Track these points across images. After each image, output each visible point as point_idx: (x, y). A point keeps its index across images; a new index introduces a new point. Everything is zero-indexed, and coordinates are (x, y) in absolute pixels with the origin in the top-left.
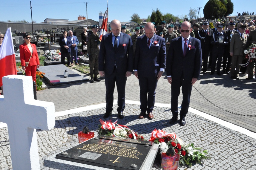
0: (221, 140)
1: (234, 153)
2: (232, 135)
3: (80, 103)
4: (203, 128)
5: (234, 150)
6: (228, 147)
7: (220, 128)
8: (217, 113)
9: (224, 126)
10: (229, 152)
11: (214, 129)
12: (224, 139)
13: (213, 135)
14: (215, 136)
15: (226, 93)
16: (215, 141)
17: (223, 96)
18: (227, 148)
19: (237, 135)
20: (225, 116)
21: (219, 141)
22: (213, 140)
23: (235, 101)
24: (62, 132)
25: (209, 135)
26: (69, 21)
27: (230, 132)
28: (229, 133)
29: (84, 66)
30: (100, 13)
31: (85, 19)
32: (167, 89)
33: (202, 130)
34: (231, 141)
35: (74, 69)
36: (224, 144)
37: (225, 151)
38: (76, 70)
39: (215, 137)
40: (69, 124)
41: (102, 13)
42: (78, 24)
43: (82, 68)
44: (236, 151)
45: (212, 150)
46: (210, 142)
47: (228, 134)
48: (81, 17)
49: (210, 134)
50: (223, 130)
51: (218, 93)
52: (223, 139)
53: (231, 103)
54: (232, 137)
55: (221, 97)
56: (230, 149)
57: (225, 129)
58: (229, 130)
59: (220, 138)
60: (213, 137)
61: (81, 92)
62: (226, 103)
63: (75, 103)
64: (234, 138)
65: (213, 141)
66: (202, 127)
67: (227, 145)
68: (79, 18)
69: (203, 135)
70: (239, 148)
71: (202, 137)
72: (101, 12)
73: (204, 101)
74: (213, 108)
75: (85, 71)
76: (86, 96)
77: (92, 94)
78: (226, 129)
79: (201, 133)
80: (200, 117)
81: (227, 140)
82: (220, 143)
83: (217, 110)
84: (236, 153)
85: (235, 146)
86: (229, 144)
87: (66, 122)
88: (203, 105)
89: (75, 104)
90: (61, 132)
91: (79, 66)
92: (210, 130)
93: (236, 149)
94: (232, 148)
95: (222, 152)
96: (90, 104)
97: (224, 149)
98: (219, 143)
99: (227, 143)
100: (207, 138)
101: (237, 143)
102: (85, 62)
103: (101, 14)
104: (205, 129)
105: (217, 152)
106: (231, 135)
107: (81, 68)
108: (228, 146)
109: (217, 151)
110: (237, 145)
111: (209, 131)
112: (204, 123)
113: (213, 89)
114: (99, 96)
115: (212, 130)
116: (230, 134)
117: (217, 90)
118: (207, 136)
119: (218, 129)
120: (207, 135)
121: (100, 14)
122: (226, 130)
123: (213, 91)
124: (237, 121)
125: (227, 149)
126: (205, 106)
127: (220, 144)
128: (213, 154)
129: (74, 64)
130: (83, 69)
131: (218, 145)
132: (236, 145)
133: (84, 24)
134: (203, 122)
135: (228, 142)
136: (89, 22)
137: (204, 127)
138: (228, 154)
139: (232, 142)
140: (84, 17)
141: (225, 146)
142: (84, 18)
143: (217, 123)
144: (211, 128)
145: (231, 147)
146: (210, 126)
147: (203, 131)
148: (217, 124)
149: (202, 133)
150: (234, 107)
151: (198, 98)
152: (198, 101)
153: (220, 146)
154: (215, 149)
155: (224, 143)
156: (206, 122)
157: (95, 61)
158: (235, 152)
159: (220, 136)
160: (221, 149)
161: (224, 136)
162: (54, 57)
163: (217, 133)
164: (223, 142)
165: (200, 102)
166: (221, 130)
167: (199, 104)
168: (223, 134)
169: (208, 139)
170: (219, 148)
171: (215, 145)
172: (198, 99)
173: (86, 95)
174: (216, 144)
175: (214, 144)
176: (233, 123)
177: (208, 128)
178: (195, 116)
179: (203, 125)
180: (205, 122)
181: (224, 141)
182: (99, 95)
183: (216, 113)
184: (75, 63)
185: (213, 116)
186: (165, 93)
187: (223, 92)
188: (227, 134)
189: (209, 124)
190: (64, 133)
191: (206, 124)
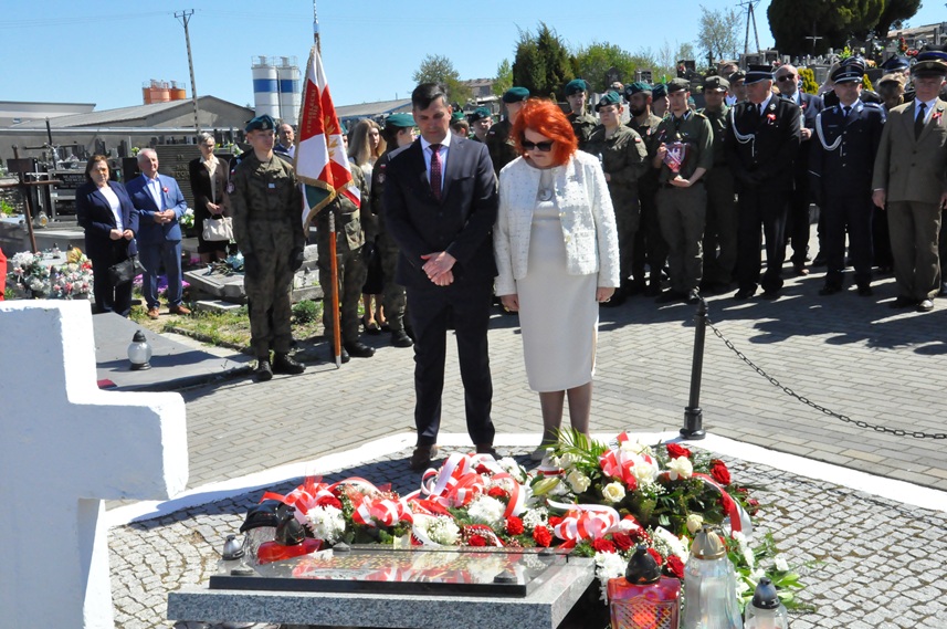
0: (859, 545)
1: (919, 584)
2: (911, 524)
3: (229, 462)
4: (779, 508)
5: (919, 573)
6: (891, 566)
7: (854, 504)
8: (840, 449)
9: (874, 496)
10: (898, 582)
11: (829, 506)
12: (875, 540)
13: (827, 528)
14: (834, 531)
15: (886, 369)
16: (835, 550)
17: (872, 383)
18: (886, 569)
19: (930, 522)
20: (878, 459)
21: (852, 548)
22: (827, 546)
23: (927, 398)
24: (172, 573)
25: (809, 530)
26: (96, 109)
27: (901, 512)
28: (895, 518)
29: (219, 312)
30: (258, 62)
31: (182, 94)
32: (615, 376)
33: (779, 513)
34: (907, 543)
35: (169, 329)
36: (875, 558)
37: (876, 580)
38: (183, 333)
39: (835, 535)
40: (198, 545)
41: (268, 62)
42: (149, 126)
43: (210, 325)
44: (926, 577)
45: (824, 580)
46: (813, 555)
47: (892, 522)
48: (162, 90)
49: (811, 526)
50: (870, 508)
51: (849, 374)
52: (871, 541)
53: (905, 407)
54: (911, 532)
55: (859, 387)
56: (899, 571)
57: (877, 503)
58: (895, 507)
59: (855, 536)
60: (826, 535)
61: (224, 421)
62: (884, 410)
63: (207, 467)
64: (916, 536)
65: (827, 551)
66: (778, 504)
67: (889, 558)
68: (150, 95)
69: (783, 530)
70: (940, 567)
71: (779, 541)
72: (263, 59)
73: (781, 410)
74: (826, 433)
75: (227, 333)
76: (249, 434)
77: (278, 425)
78: (882, 504)
79: (771, 524)
80: (766, 469)
81: (886, 541)
82: (856, 555)
83: (842, 439)
84: (925, 583)
85: (924, 562)
86: (896, 554)
87: (182, 539)
88: (778, 423)
89: (204, 470)
90: (167, 574)
91: (193, 316)
92: (813, 512)
93: (926, 571)
94: (910, 567)
95: (865, 585)
96: (274, 462)
97: (873, 573)
98: (852, 554)
99: (886, 554)
100: (800, 541)
101: (932, 550)
102: (219, 294)
103: (262, 67)
104: (788, 509)
105: (845, 585)
106: (907, 525)
107: (207, 327)
108: (891, 562)
109: (844, 582)
110: (930, 556)
111: (806, 515)
112: (785, 490)
113: (825, 359)
114: (314, 431)
115: (820, 510)
116: (901, 521)
117: (841, 363)
118: (801, 536)
119: (847, 508)
120: (799, 531)
121: (256, 68)
122: (880, 508)
123: (822, 370)
124: (934, 472)
125: (886, 574)
126: (789, 427)
127: (858, 560)
128: (825, 594)
129: (167, 310)
130: (214, 328)
131: (849, 562)
132: (926, 557)
133: (179, 120)
134: (780, 485)
135: (890, 549)
136: (209, 109)
137: (783, 503)
138: (891, 590)
139: (910, 548)
140: (178, 87)
141: (879, 565)
142: (175, 94)
143: (842, 487)
144: (816, 507)
145: (907, 567)
146: (811, 498)
147: (781, 520)
148: (843, 491)
149: (778, 526)
150: (920, 420)
151: (758, 399)
152: (756, 411)
153: (856, 567)
154: (837, 578)
155: (875, 552)
156: (794, 484)
157: (273, 280)
158: (920, 581)
159: (855, 530)
160: (861, 574)
161: (875, 528)
162: (63, 280)
163: (842, 521)
164: (870, 552)
165: (766, 414)
166: (860, 508)
167: (763, 422)
168: (868, 524)
169: (806, 545)
170: (852, 572)
171: (836, 562)
172: (757, 405)
173: (249, 431)
174: (839, 559)
175: (830, 560)
176: (913, 483)
177: (804, 504)
178: (743, 468)
179: (782, 498)
180: (789, 485)
181: (874, 546)
182: (313, 427)
183: (837, 450)
184: (167, 305)
185: (823, 461)
186: (607, 393)
187: (868, 367)
188: (888, 523)
189: (806, 491)
190: (181, 576)
191: (792, 494)
